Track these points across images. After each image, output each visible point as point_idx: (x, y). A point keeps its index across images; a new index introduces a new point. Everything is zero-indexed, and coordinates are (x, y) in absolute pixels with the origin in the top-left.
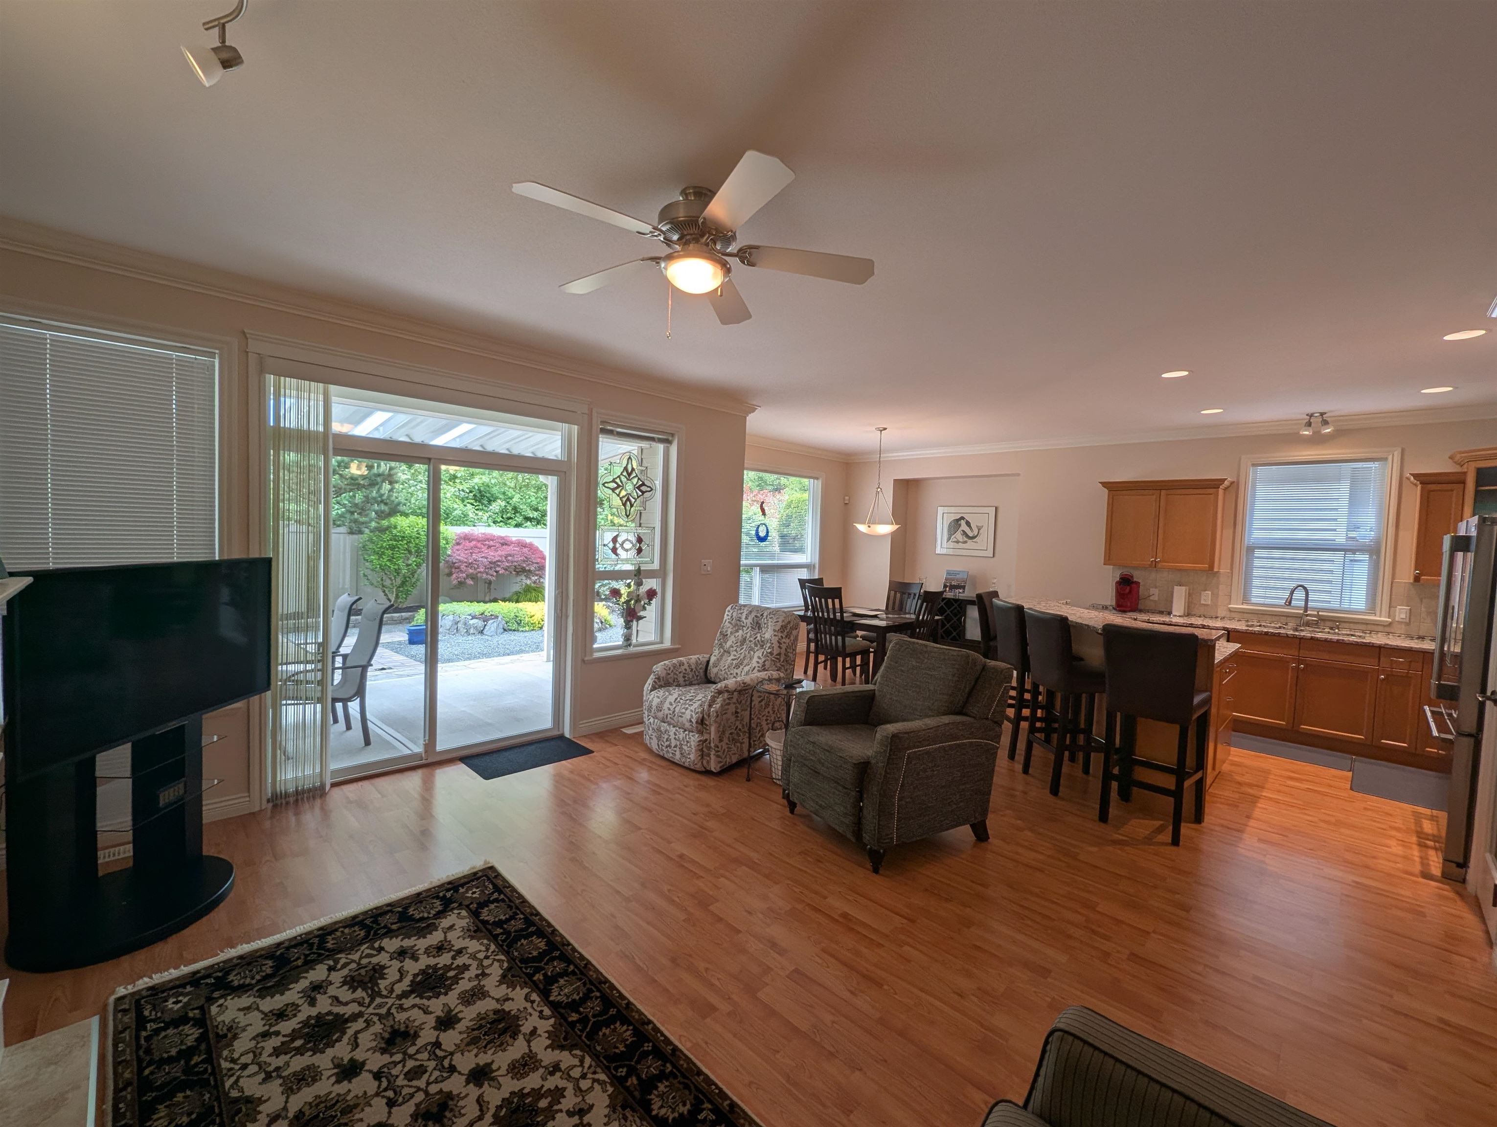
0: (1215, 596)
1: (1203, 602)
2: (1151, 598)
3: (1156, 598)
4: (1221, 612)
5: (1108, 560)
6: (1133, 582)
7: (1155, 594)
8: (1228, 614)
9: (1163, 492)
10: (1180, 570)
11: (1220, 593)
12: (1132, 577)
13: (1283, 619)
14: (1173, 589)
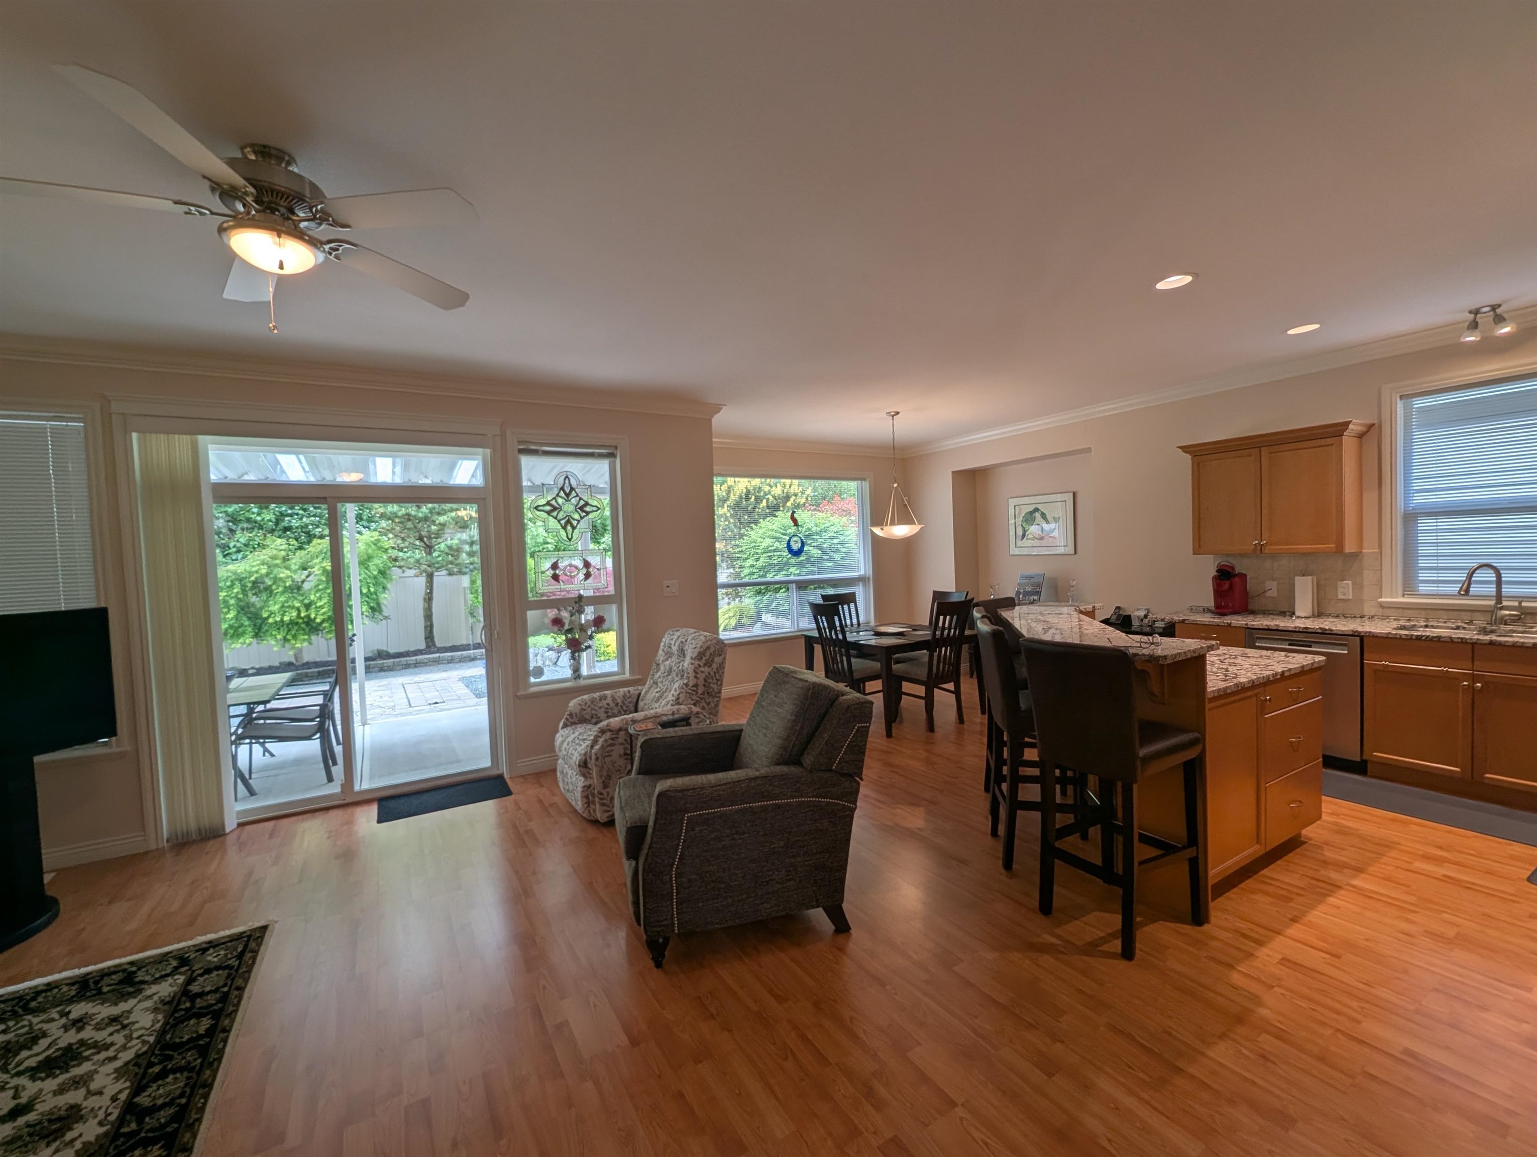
0: (1358, 587)
1: (1341, 596)
2: (1268, 594)
3: (1273, 593)
4: (1369, 609)
5: (1198, 548)
6: (1235, 575)
7: (1273, 589)
8: (1380, 612)
9: (1264, 451)
10: (1305, 554)
11: (1366, 583)
12: (1233, 568)
13: (1467, 616)
14: (1294, 579)
